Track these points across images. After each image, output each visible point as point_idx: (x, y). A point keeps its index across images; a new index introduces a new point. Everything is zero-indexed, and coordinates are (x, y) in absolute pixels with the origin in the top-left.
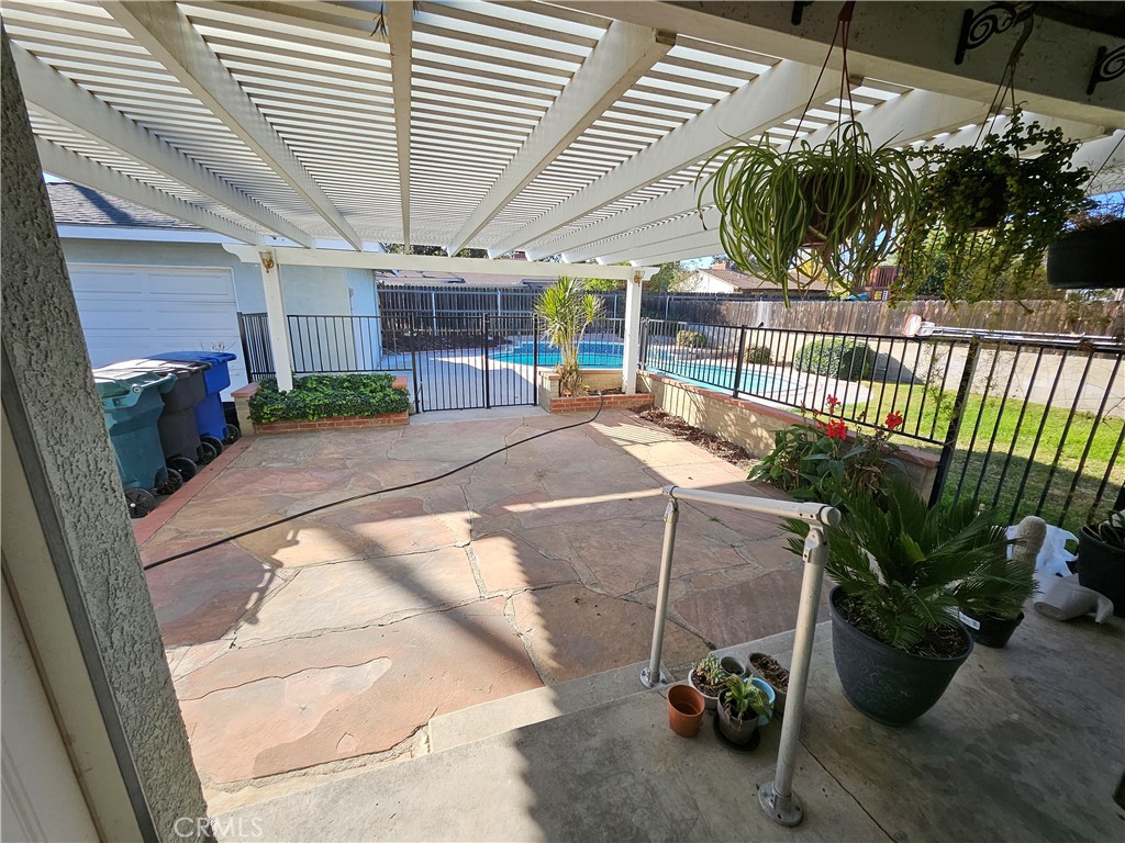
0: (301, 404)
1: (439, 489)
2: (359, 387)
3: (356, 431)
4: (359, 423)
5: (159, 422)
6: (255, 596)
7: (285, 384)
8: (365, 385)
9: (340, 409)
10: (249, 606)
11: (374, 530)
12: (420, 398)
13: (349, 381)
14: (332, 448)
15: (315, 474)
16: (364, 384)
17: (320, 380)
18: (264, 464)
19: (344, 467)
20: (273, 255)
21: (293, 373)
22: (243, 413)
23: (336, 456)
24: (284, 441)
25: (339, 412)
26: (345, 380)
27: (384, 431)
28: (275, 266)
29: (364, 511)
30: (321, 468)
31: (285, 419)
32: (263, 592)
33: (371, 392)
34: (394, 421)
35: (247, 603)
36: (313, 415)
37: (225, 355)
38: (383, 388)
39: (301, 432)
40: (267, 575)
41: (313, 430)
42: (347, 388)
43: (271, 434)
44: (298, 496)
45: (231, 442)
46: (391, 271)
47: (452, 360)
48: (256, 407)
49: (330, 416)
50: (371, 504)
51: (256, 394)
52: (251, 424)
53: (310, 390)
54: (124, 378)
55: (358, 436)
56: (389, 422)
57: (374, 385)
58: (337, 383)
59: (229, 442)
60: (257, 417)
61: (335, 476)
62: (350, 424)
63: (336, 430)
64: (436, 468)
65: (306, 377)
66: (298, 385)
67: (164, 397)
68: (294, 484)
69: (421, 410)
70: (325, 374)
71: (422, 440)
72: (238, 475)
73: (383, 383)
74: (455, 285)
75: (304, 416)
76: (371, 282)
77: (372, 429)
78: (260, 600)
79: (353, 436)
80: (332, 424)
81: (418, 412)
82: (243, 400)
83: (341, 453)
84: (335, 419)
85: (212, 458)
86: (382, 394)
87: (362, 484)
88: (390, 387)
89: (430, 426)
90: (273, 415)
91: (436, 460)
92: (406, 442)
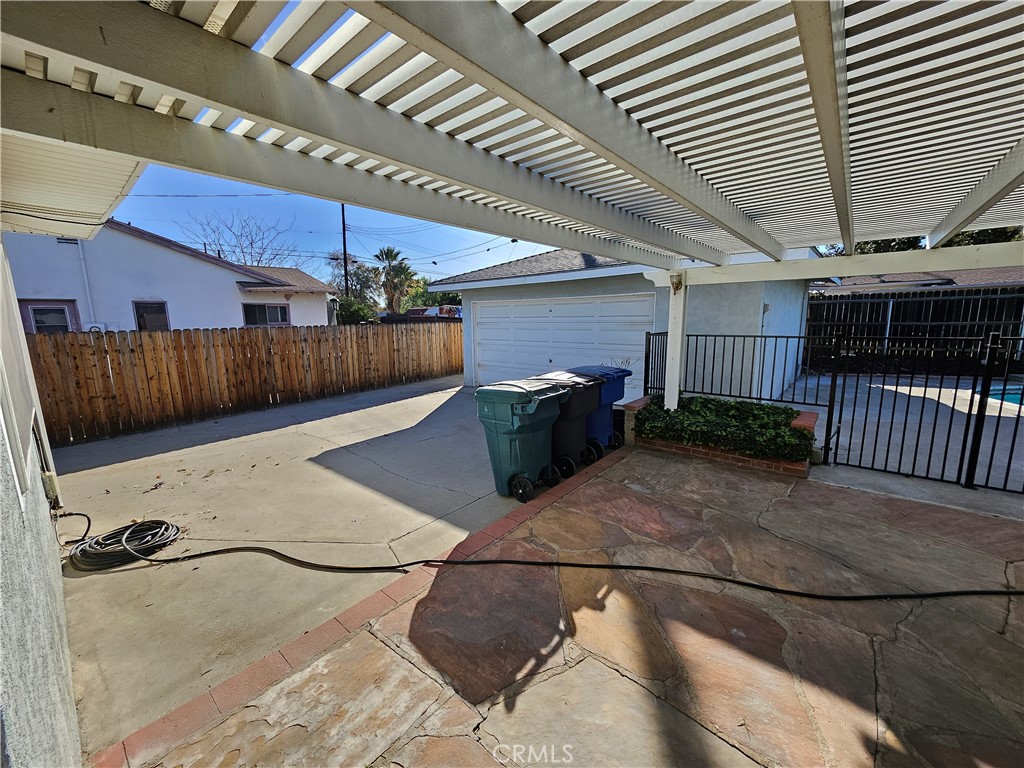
0: (678, 427)
1: (825, 623)
2: (747, 418)
3: (732, 469)
4: (738, 460)
5: (554, 426)
6: (532, 663)
7: (671, 403)
8: (756, 417)
9: (718, 440)
10: (520, 676)
11: (694, 645)
12: (832, 445)
13: (737, 409)
14: (695, 485)
15: (665, 514)
16: (754, 416)
17: (706, 403)
18: (626, 482)
19: (698, 516)
20: (683, 277)
21: (681, 393)
22: (629, 424)
23: (695, 497)
24: (655, 460)
25: (717, 443)
26: (732, 407)
27: (768, 480)
28: (683, 287)
29: (694, 602)
30: (674, 508)
31: (663, 438)
32: (542, 661)
33: (761, 426)
34: (785, 469)
35: (519, 669)
36: (689, 440)
37: (624, 371)
38: (777, 425)
39: (674, 454)
40: (556, 639)
41: (687, 456)
42: (733, 416)
43: (648, 449)
44: (635, 537)
45: (615, 448)
46: (828, 280)
47: (904, 390)
48: (640, 420)
49: (705, 445)
50: (707, 594)
51: (644, 409)
52: (633, 436)
53: (692, 412)
54: (533, 389)
55: (732, 478)
56: (777, 468)
57: (766, 420)
58: (722, 409)
59: (612, 448)
60: (638, 430)
61: (682, 525)
62: (727, 458)
63: (710, 461)
64: (831, 575)
65: (692, 398)
66: (683, 404)
67: (562, 406)
68: (639, 519)
69: (831, 459)
70: (712, 397)
71: (819, 511)
72: (601, 488)
73: (779, 420)
74: (934, 288)
75: (680, 439)
76: (801, 294)
77: (752, 472)
78: (532, 673)
79: (726, 475)
80: (706, 453)
81: (826, 462)
82: (631, 412)
83: (705, 495)
84: (711, 448)
85: (593, 462)
86: (773, 432)
87: (708, 553)
88: (787, 425)
89: (841, 490)
90: (652, 432)
91: (834, 557)
92: (794, 506)
